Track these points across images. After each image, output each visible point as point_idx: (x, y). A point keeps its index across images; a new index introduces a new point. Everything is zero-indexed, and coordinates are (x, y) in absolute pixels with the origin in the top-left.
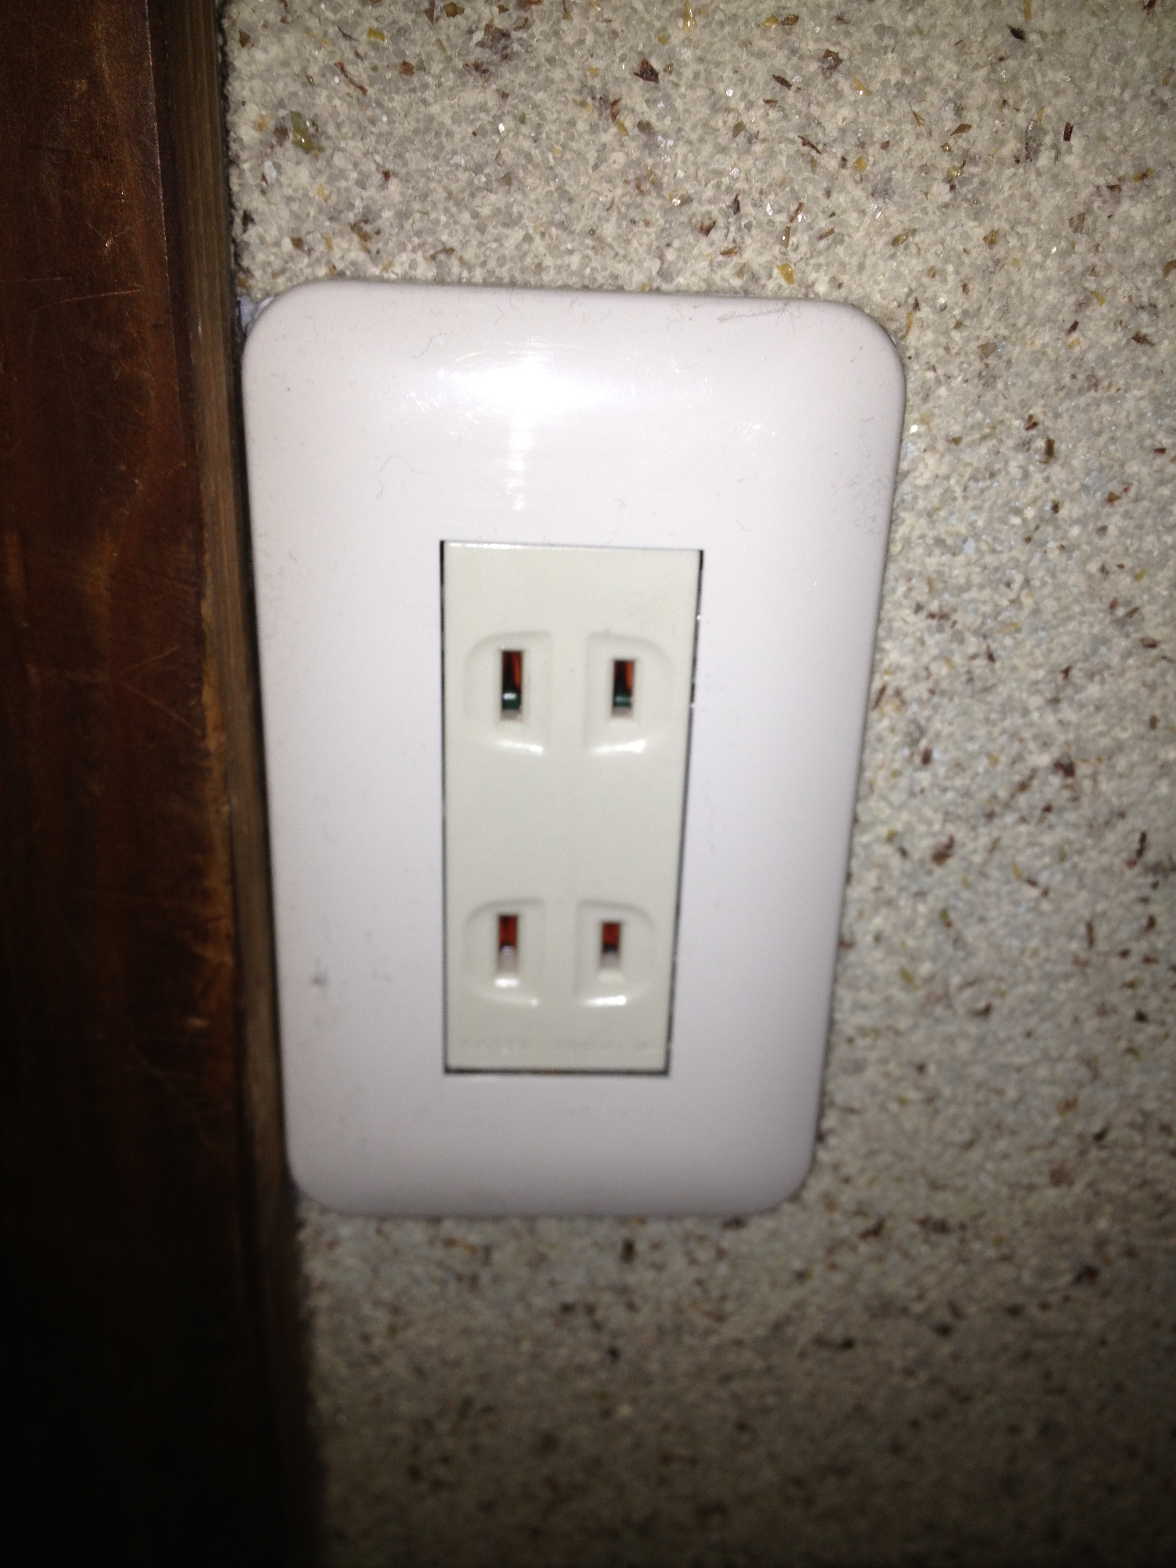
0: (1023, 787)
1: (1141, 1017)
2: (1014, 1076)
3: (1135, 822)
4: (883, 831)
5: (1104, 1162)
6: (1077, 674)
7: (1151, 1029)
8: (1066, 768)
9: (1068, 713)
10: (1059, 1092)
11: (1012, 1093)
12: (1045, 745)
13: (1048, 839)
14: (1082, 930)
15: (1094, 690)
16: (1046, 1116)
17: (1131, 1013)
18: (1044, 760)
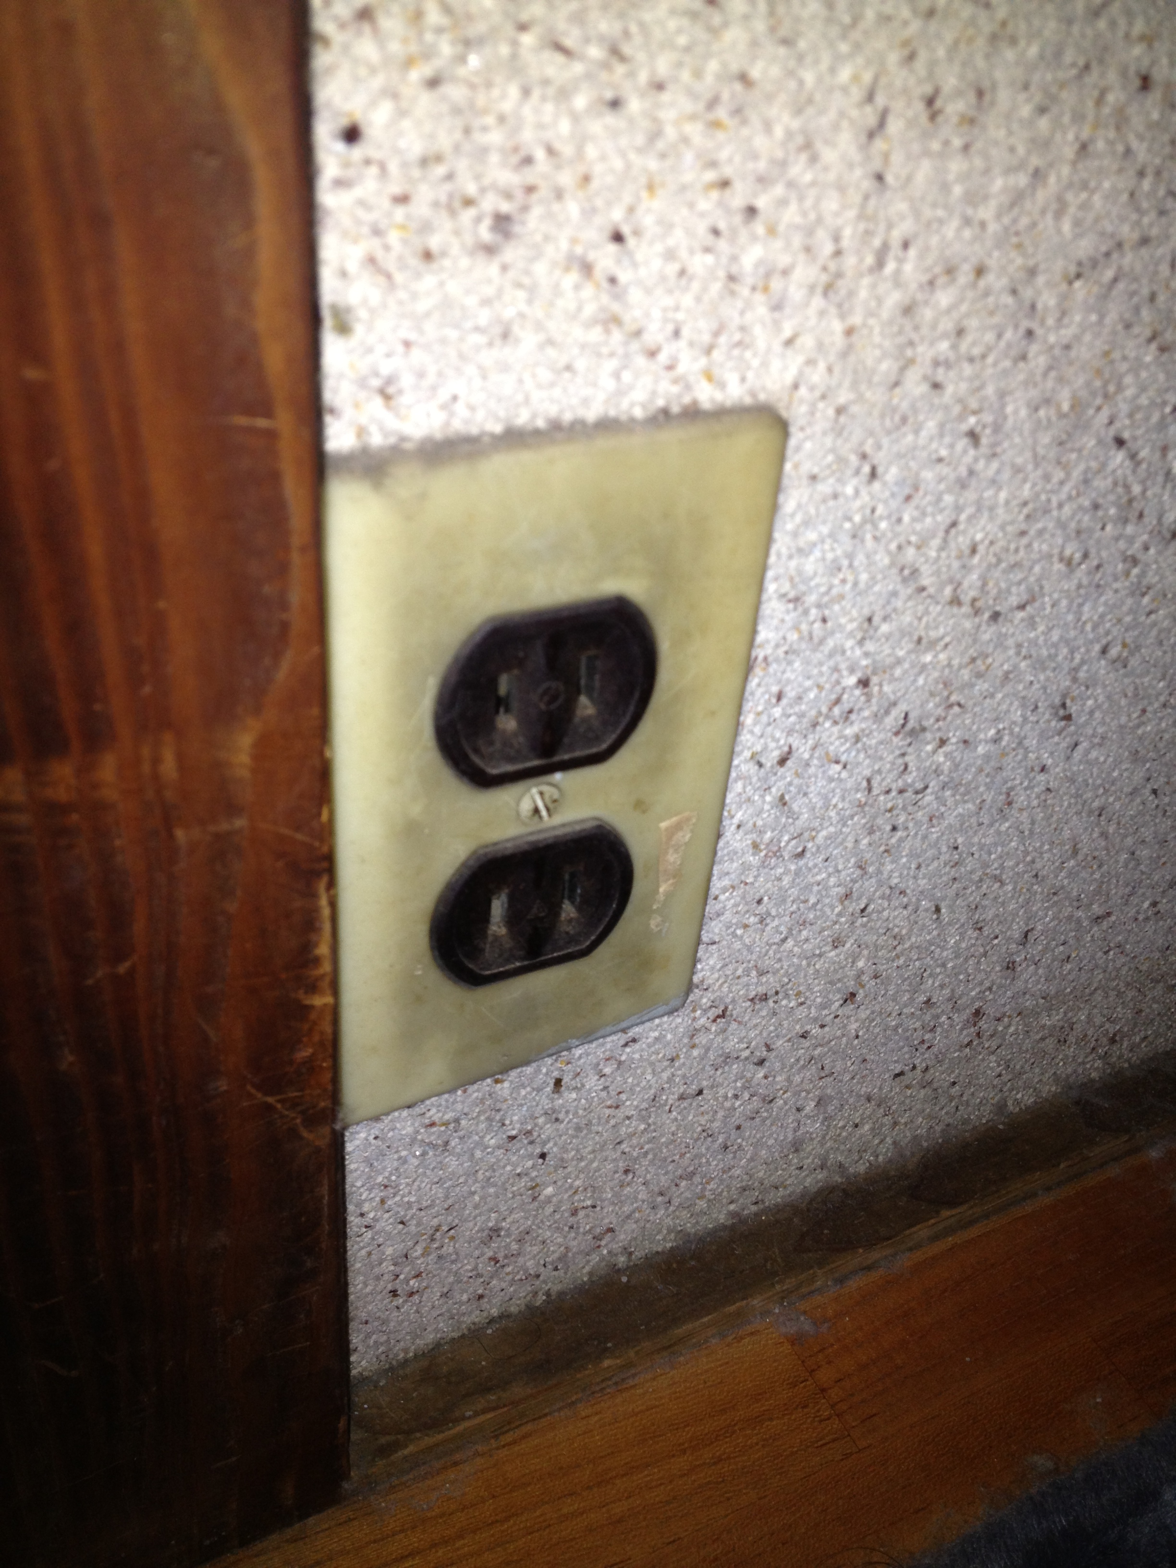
0: (838, 701)
1: (894, 829)
2: (816, 888)
3: (903, 707)
4: (747, 754)
5: (864, 925)
6: (876, 620)
7: (899, 834)
8: (864, 683)
9: (870, 646)
10: (841, 890)
11: (812, 900)
12: (852, 670)
13: (849, 731)
14: (865, 784)
15: (885, 628)
16: (832, 908)
17: (888, 828)
18: (852, 680)
